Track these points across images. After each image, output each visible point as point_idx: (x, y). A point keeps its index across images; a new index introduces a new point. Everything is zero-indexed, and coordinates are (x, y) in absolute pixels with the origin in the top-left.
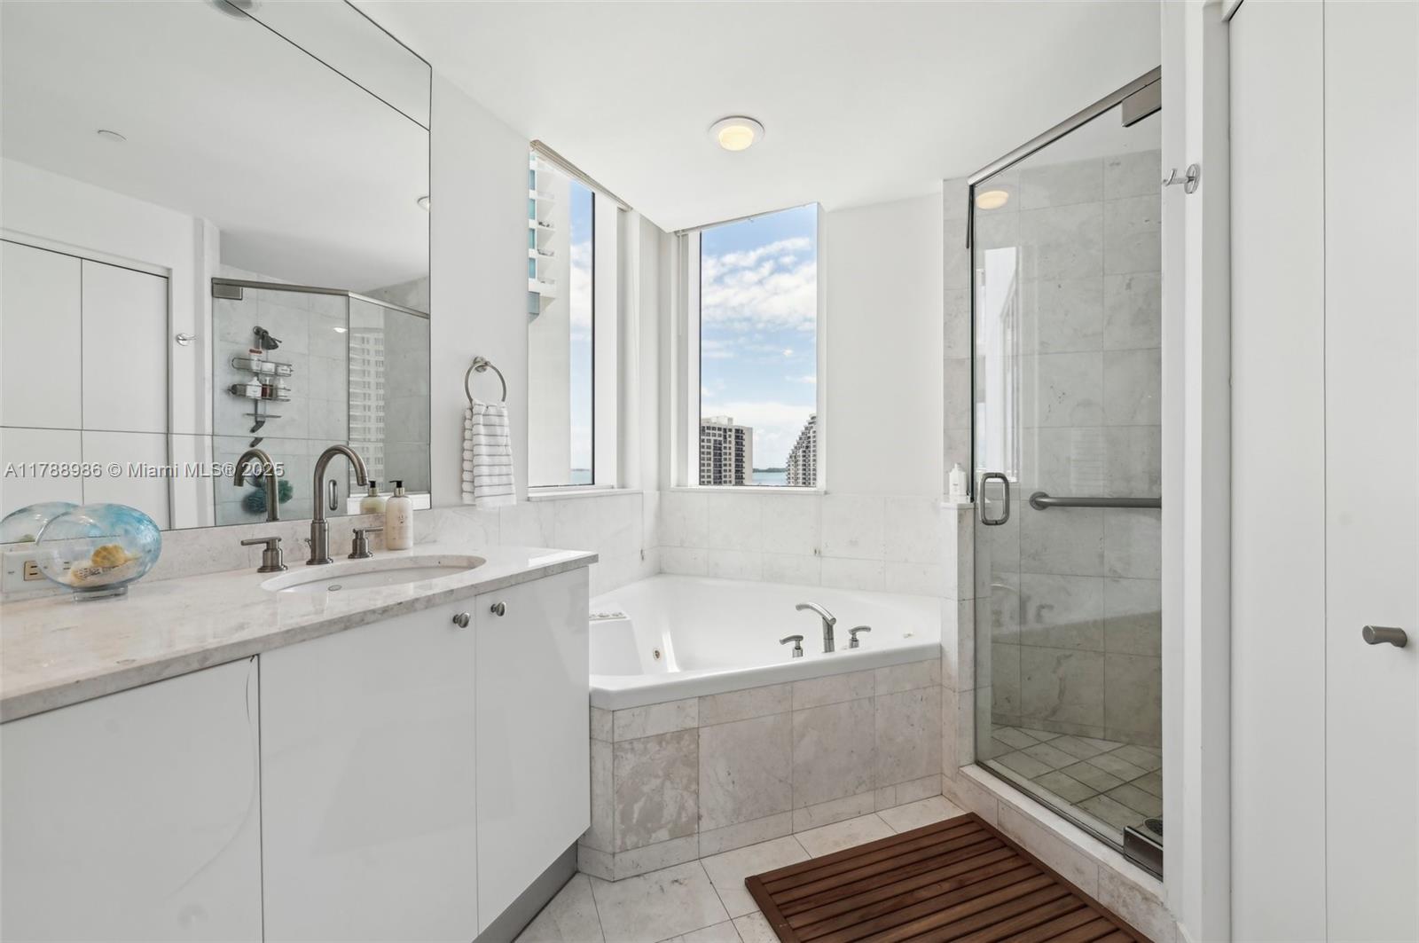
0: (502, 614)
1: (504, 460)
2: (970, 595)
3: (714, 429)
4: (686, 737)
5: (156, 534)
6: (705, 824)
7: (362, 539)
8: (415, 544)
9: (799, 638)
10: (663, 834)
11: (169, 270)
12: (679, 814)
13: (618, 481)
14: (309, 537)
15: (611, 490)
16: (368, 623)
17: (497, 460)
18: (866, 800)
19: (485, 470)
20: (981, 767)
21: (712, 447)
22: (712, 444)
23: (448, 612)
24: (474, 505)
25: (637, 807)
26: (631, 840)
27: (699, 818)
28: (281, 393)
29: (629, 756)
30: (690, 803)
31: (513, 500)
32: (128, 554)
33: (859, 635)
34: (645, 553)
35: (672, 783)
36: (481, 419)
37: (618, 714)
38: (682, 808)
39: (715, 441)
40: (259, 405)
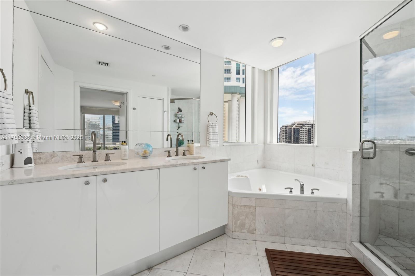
0: (204, 169)
1: (216, 136)
2: (358, 182)
3: (308, 124)
4: (252, 208)
5: (152, 149)
6: (257, 232)
7: (185, 152)
8: (196, 154)
9: (291, 189)
10: (245, 231)
11: (163, 98)
12: (250, 227)
13: (251, 141)
14: (176, 151)
15: (249, 144)
16: (177, 166)
17: (214, 136)
18: (313, 242)
19: (211, 138)
20: (362, 244)
21: (307, 131)
22: (307, 130)
23: (193, 167)
24: (209, 146)
25: (239, 222)
26: (237, 230)
27: (255, 230)
28: (183, 121)
29: (237, 209)
30: (253, 225)
31: (218, 145)
32: (148, 152)
33: (314, 191)
34: (259, 162)
35: (248, 218)
36: (211, 126)
37: (234, 198)
38: (250, 226)
39: (308, 129)
40: (179, 124)
